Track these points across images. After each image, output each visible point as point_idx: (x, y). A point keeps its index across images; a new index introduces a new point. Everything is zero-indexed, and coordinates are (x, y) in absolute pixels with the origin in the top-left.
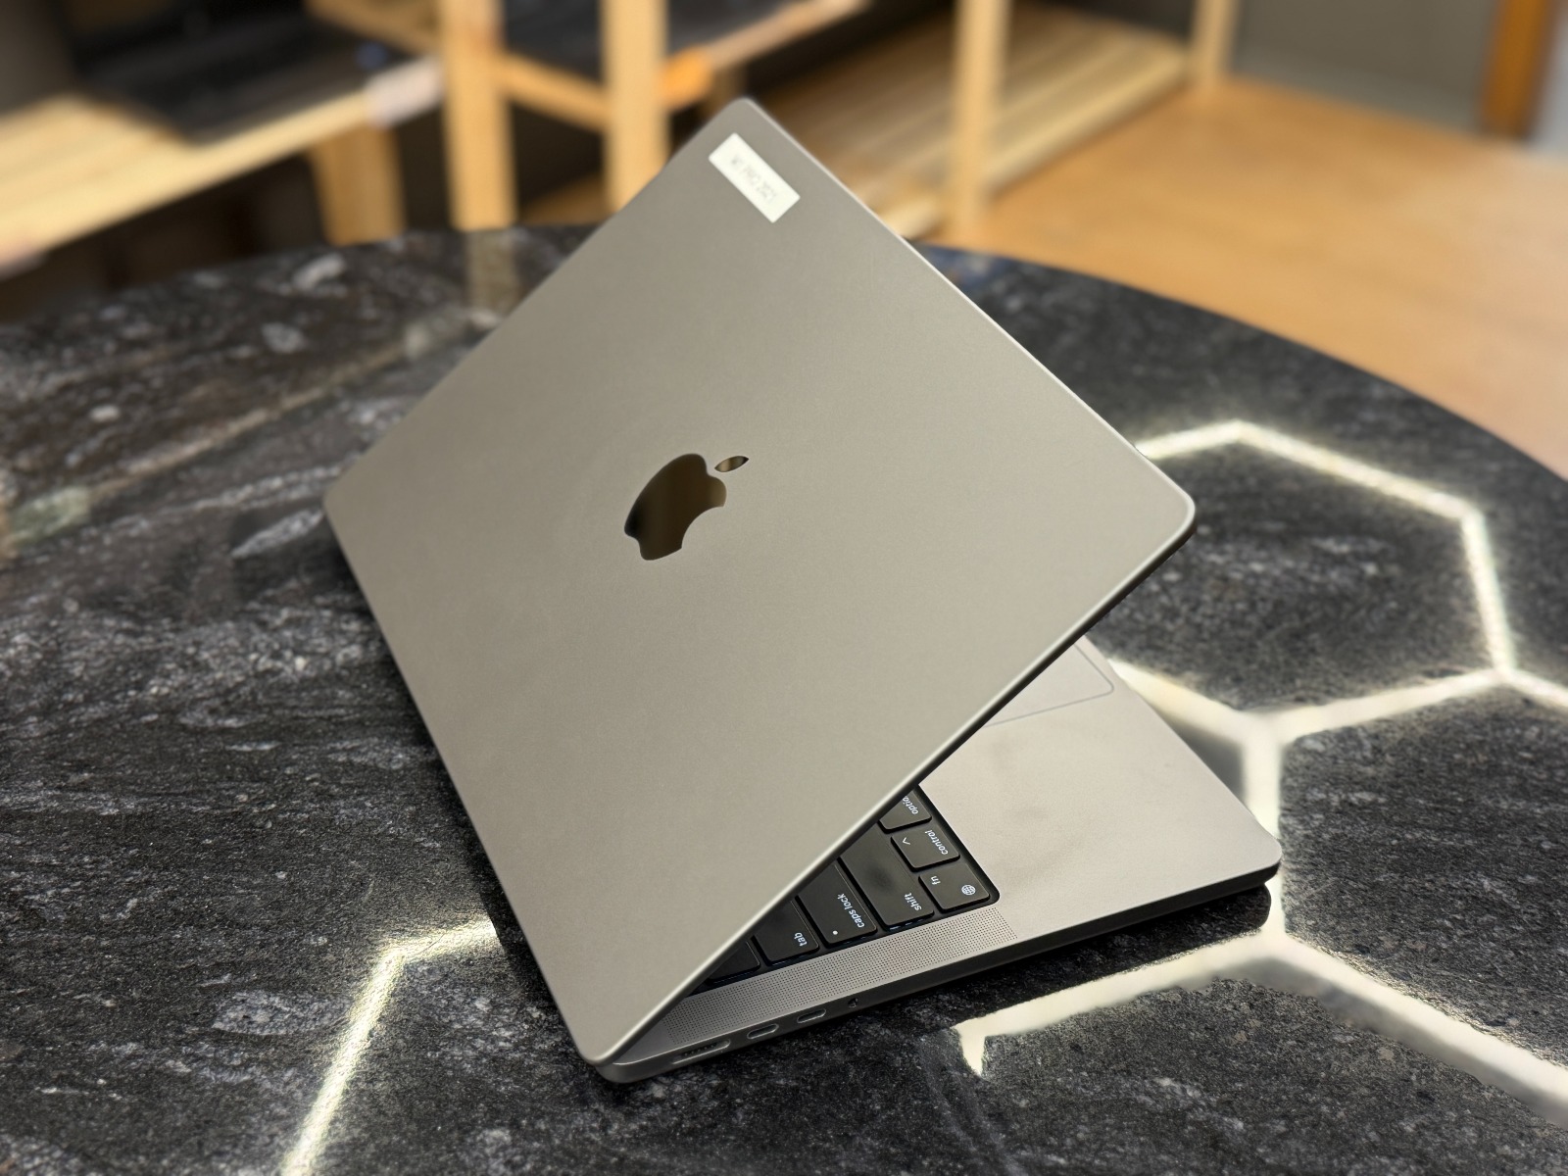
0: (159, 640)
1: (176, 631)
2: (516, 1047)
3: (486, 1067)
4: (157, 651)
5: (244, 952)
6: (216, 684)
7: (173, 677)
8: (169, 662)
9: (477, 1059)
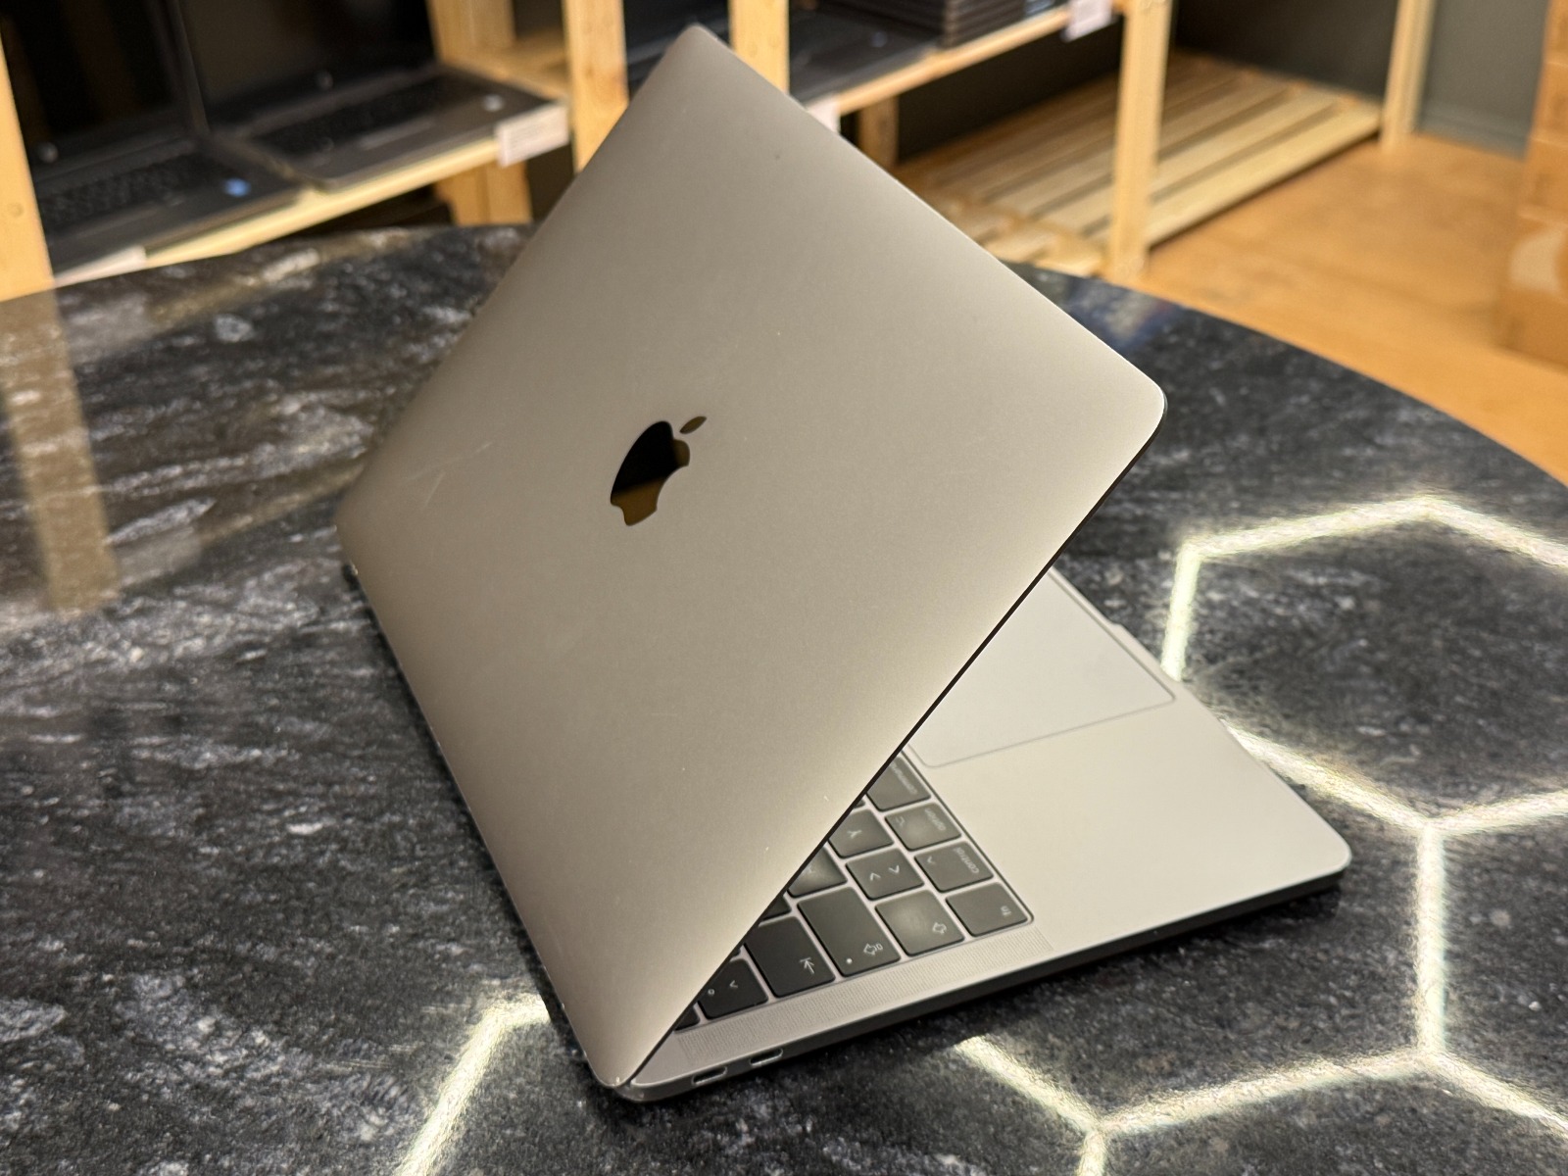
2: (226, 1075)
3: (185, 1094)
9: (181, 1084)
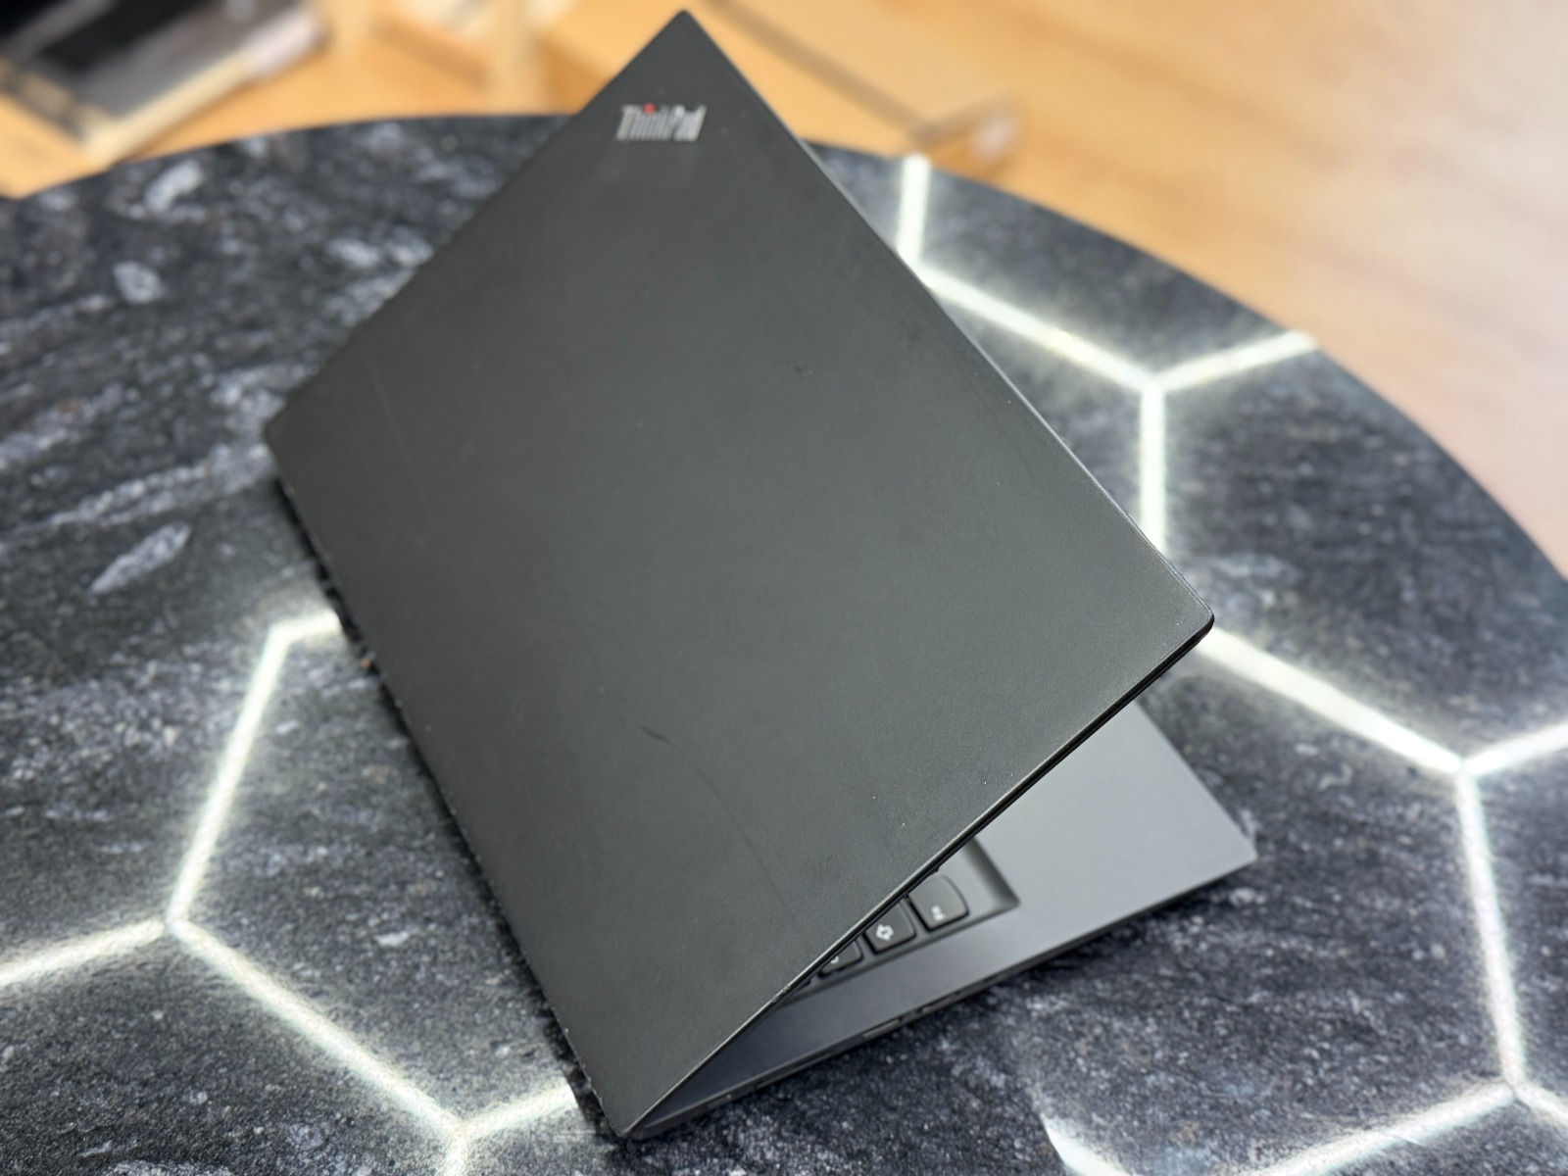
0: (21, 707)
1: (39, 693)
4: (18, 722)
5: (123, 1111)
6: (83, 764)
7: (37, 756)
8: (32, 736)
